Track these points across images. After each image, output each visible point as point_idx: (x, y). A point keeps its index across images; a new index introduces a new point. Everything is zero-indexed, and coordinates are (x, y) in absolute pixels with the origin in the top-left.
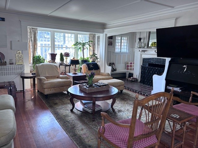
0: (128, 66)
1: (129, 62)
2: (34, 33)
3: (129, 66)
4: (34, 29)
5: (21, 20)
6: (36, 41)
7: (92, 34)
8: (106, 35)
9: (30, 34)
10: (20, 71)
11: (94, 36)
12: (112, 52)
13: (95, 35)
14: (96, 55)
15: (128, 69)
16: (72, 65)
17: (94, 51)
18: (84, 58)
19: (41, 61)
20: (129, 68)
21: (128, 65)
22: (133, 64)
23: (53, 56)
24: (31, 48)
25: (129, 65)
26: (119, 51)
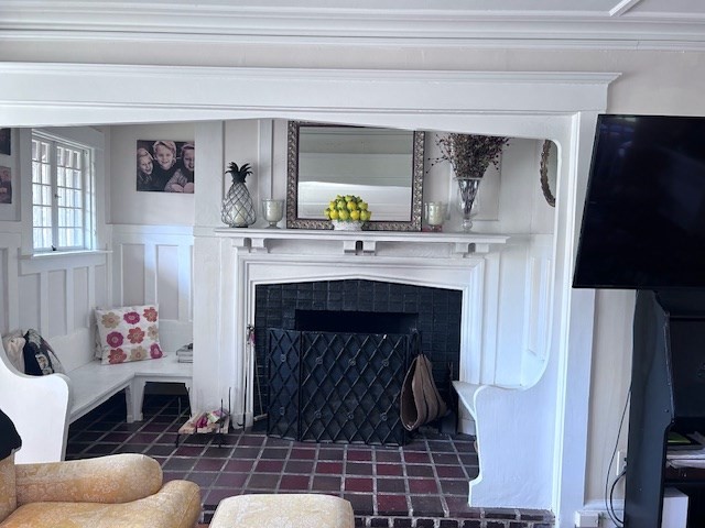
0: (116, 339)
1: (120, 313)
3: (125, 333)
12: (12, 253)
15: (117, 358)
20: (127, 347)
21: (117, 329)
22: (143, 319)
25: (124, 328)
26: (48, 244)
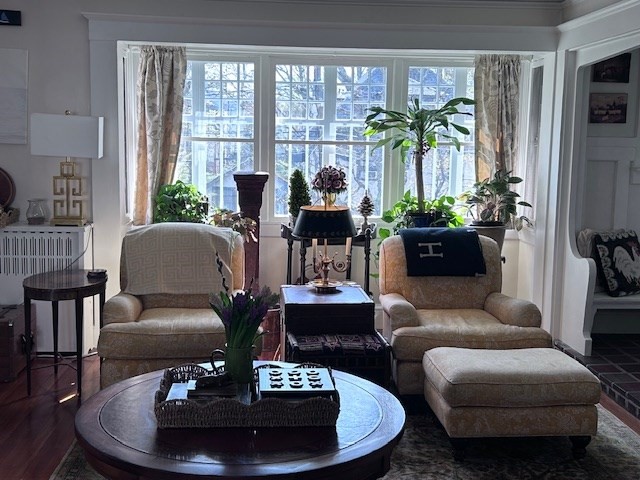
2: (167, 73)
4: (167, 55)
5: (86, 14)
6: (175, 109)
7: (494, 59)
8: (572, 56)
9: (149, 78)
10: (64, 257)
11: (508, 72)
12: (624, 166)
13: (517, 61)
14: (517, 180)
16: (315, 241)
17: (502, 156)
18: (421, 202)
19: (183, 212)
23: (251, 189)
24: (149, 149)
